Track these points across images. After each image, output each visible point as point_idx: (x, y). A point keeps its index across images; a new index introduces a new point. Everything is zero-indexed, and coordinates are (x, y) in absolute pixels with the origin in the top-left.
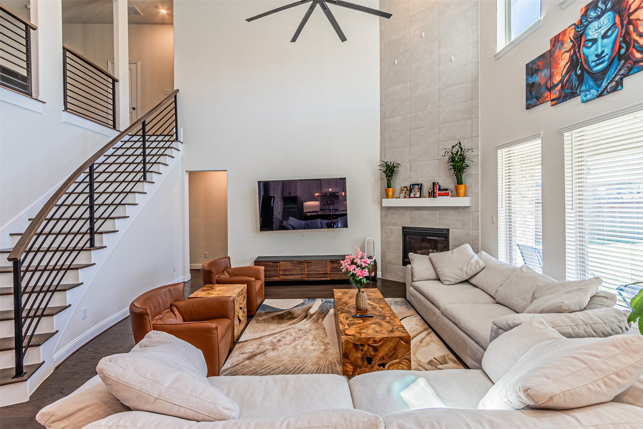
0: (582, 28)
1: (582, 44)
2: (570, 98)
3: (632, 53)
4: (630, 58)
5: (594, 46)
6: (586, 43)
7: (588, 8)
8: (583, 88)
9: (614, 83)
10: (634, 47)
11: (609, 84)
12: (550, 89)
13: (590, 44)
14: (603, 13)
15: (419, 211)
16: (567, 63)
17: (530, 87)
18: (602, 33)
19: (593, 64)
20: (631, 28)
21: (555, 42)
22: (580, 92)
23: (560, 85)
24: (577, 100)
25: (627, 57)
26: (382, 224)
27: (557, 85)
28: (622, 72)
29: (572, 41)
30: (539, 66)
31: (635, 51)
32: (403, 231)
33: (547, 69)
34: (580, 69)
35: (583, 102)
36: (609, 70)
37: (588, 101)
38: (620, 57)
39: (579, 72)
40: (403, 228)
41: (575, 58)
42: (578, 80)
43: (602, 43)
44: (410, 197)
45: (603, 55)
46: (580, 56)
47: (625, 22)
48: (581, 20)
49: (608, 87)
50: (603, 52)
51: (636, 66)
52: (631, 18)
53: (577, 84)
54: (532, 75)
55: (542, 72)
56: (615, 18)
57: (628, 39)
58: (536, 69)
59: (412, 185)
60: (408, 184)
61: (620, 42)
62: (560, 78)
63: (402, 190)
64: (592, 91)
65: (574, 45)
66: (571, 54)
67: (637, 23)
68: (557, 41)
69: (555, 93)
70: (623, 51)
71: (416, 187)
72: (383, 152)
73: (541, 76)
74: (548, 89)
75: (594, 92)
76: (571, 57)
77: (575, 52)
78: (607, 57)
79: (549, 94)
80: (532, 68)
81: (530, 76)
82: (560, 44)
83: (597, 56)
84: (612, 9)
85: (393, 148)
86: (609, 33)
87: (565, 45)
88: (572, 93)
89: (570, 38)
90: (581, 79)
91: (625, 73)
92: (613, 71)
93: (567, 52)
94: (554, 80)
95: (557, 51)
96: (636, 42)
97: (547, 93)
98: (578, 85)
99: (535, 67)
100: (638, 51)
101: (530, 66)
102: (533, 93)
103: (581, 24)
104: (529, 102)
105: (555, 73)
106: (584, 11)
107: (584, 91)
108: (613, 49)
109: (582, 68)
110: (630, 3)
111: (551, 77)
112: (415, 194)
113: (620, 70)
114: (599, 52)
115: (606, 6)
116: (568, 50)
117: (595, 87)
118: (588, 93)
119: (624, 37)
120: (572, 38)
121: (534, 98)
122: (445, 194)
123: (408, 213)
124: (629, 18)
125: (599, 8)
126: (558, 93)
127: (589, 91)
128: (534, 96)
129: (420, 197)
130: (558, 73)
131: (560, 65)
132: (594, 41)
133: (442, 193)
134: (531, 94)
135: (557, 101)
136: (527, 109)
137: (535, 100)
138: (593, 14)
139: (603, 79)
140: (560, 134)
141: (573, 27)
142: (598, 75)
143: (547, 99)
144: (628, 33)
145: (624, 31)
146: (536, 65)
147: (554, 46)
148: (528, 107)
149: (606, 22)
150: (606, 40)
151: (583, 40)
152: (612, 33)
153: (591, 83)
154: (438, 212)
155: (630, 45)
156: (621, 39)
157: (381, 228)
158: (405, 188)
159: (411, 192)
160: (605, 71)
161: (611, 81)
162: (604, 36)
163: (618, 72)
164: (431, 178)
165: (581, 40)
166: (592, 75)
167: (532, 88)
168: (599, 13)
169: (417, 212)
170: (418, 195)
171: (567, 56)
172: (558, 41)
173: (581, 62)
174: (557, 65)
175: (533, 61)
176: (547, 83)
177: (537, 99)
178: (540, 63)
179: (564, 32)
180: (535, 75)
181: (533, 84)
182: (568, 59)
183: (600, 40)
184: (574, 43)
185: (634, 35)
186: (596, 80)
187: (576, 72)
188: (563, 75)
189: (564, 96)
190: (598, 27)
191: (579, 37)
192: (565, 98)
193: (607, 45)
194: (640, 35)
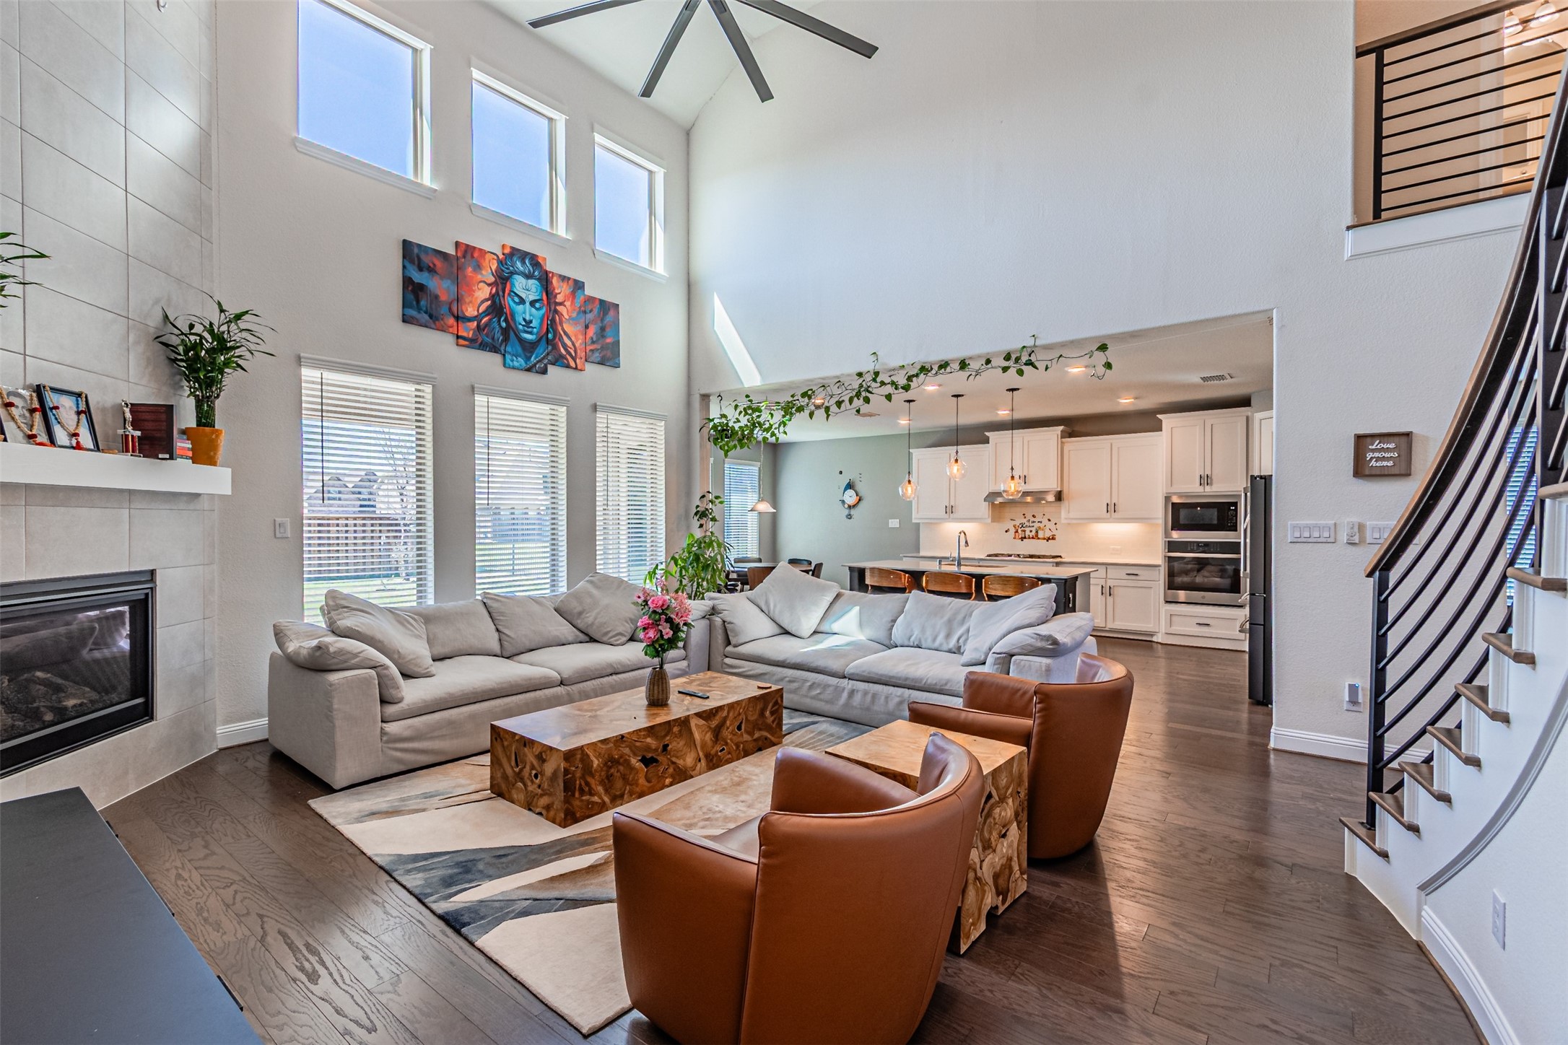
0: (507, 270)
1: (508, 291)
2: (490, 351)
3: (557, 344)
4: (556, 349)
5: (522, 306)
6: (512, 294)
7: (513, 252)
8: (507, 348)
9: (542, 365)
10: (559, 339)
11: (538, 362)
13: (517, 299)
14: (530, 276)
16: (487, 300)
17: (412, 288)
18: (531, 298)
19: (521, 328)
20: (557, 317)
21: (464, 251)
22: (503, 350)
23: (475, 323)
25: (554, 345)
27: (470, 320)
28: (549, 357)
29: (493, 275)
30: (436, 265)
31: (560, 344)
33: (453, 283)
35: (506, 366)
36: (537, 346)
37: (512, 367)
38: (548, 341)
39: (504, 325)
41: (497, 301)
42: (502, 334)
45: (531, 325)
47: (552, 308)
48: (505, 259)
49: (537, 366)
50: (531, 321)
51: (561, 359)
52: (557, 307)
53: (501, 338)
54: (419, 268)
55: (442, 280)
56: (542, 292)
57: (554, 326)
58: (430, 267)
61: (547, 324)
62: (475, 313)
64: (518, 359)
65: (495, 283)
66: (494, 293)
67: (562, 318)
68: (467, 253)
69: (468, 330)
70: (550, 336)
73: (439, 285)
74: (453, 316)
75: (519, 361)
76: (492, 297)
77: (497, 292)
78: (535, 330)
79: (455, 324)
80: (417, 257)
81: (413, 266)
82: (476, 263)
83: (525, 320)
84: (539, 280)
86: (537, 305)
87: (483, 272)
88: (494, 347)
89: (491, 268)
90: (505, 335)
91: (551, 361)
92: (541, 350)
93: (487, 284)
94: (462, 307)
95: (470, 269)
96: (561, 336)
97: (451, 321)
98: (501, 341)
99: (426, 259)
100: (562, 347)
101: (414, 250)
102: (423, 303)
104: (412, 312)
105: (467, 300)
106: (509, 250)
107: (508, 353)
108: (541, 326)
109: (506, 320)
110: (556, 291)
111: (458, 299)
113: (547, 354)
114: (528, 318)
115: (534, 272)
117: (523, 355)
118: (513, 358)
119: (551, 321)
120: (496, 272)
121: (426, 312)
124: (555, 306)
125: (527, 266)
126: (470, 332)
127: (515, 358)
128: (423, 309)
130: (471, 302)
131: (477, 295)
132: (522, 301)
134: (417, 301)
135: (469, 342)
136: (403, 320)
137: (423, 316)
138: (519, 265)
139: (532, 353)
141: (495, 257)
142: (527, 345)
143: (448, 329)
144: (553, 320)
145: (550, 315)
146: (431, 259)
148: (406, 320)
149: (533, 289)
150: (533, 310)
151: (510, 287)
152: (540, 308)
153: (517, 348)
154: (126, 513)
155: (556, 335)
156: (549, 321)
160: (533, 345)
161: (540, 361)
162: (532, 303)
163: (545, 355)
165: (506, 284)
166: (521, 341)
167: (420, 293)
168: (527, 272)
172: (472, 256)
173: (506, 314)
174: (471, 292)
175: (419, 246)
176: (451, 303)
177: (431, 316)
178: (439, 263)
179: (481, 252)
180: (424, 273)
181: (419, 286)
182: (488, 296)
183: (528, 304)
184: (496, 280)
185: (560, 328)
186: (524, 349)
187: (499, 321)
188: (480, 311)
189: (481, 342)
190: (525, 287)
191: (502, 280)
192: (483, 346)
193: (535, 317)
194: (565, 332)
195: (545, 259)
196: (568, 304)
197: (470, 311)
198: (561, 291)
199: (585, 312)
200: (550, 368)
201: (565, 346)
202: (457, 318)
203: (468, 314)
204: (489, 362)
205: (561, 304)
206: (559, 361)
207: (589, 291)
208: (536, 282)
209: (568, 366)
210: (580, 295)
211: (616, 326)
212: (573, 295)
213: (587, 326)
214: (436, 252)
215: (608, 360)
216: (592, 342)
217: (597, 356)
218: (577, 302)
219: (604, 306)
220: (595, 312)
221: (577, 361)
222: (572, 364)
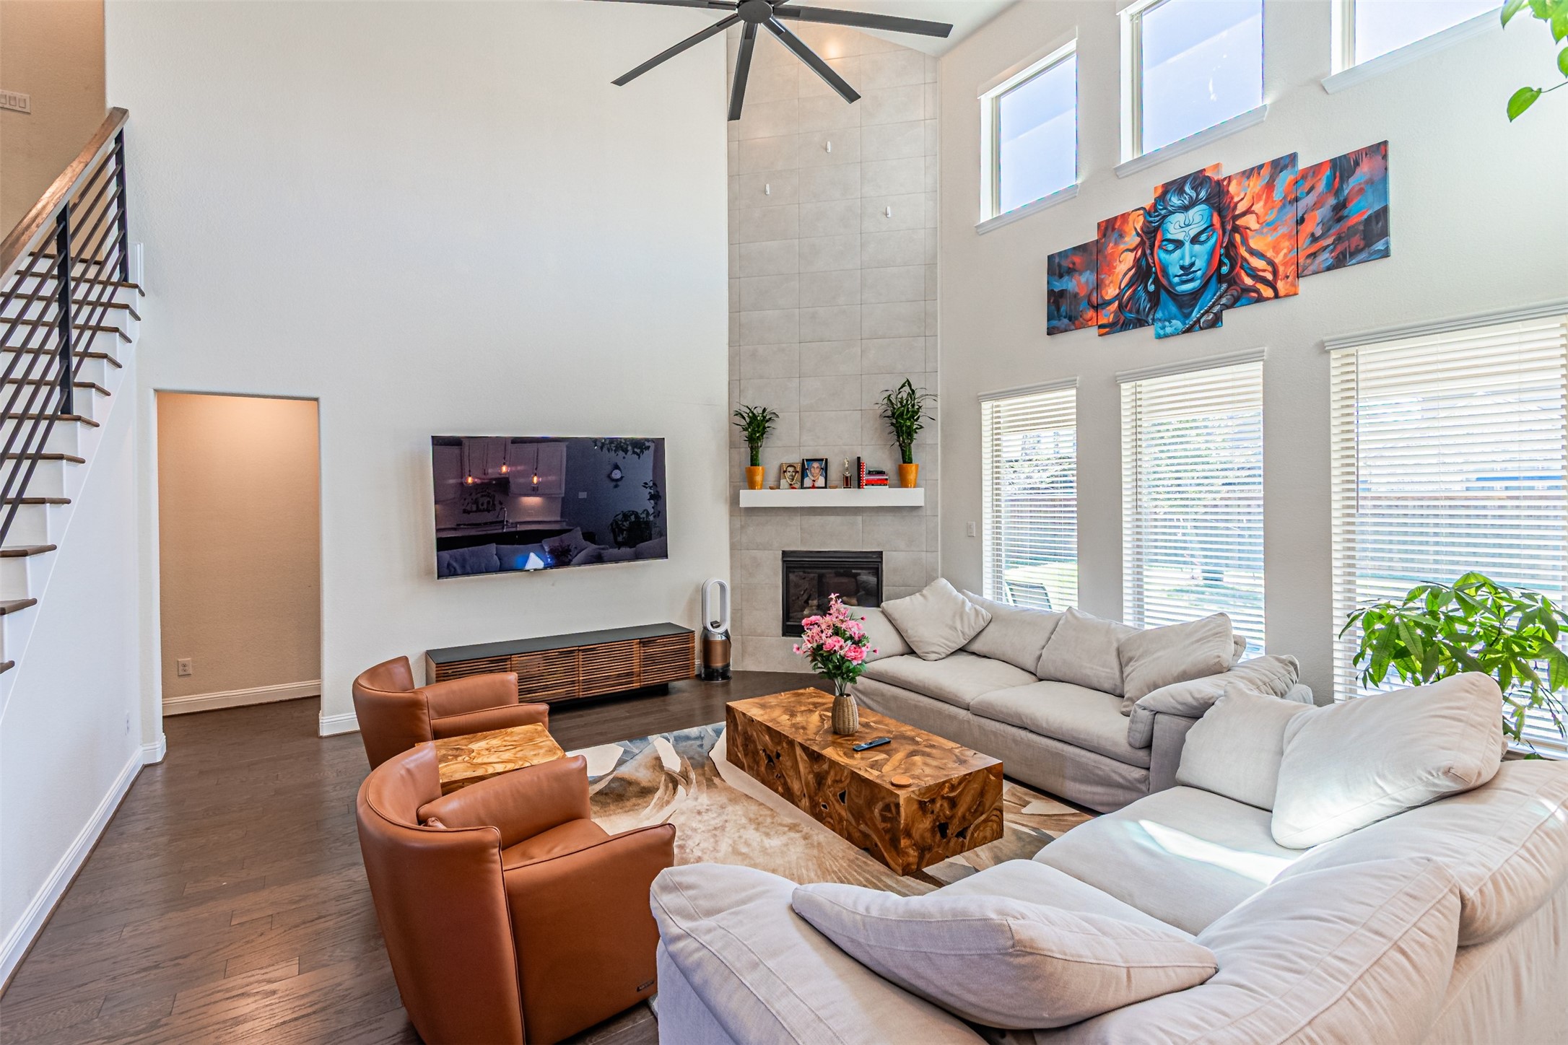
0: (1157, 219)
1: (1157, 244)
2: (1135, 327)
3: (1238, 275)
4: (1235, 283)
5: (1178, 252)
6: (1165, 243)
7: (1167, 189)
8: (1159, 315)
9: (1211, 316)
10: (1242, 267)
11: (1203, 315)
12: (1097, 307)
13: (1170, 247)
14: (1193, 204)
15: (820, 517)
16: (1130, 270)
17: (1055, 298)
18: (1193, 233)
19: (1176, 280)
20: (1238, 237)
21: (1106, 229)
22: (1153, 320)
23: (1117, 303)
24: (1148, 332)
25: (1231, 280)
26: (733, 547)
27: (1109, 303)
28: (1224, 301)
29: (1138, 234)
30: (1074, 264)
31: (1243, 274)
32: (784, 561)
33: (1092, 271)
34: (1154, 282)
35: (1159, 337)
36: (1203, 293)
37: (1166, 336)
38: (1221, 279)
39: (1151, 288)
40: (784, 553)
41: (1144, 263)
42: (1150, 301)
43: (1191, 251)
44: (802, 487)
45: (1193, 269)
46: (1154, 263)
47: (1229, 227)
48: (1155, 205)
49: (1202, 321)
50: (1192, 264)
51: (1245, 295)
52: (1237, 223)
53: (1148, 306)
54: (1061, 276)
55: (1080, 275)
56: (1212, 216)
57: (1232, 253)
58: (1069, 268)
59: (807, 460)
60: (795, 458)
61: (1221, 255)
62: (1117, 291)
63: (785, 472)
64: (1174, 322)
65: (1142, 243)
66: (1138, 256)
67: (1246, 233)
68: (1110, 228)
69: (1108, 315)
70: (1225, 270)
71: (816, 465)
72: (735, 383)
73: (1079, 282)
74: (1093, 307)
75: (1177, 324)
76: (1137, 262)
77: (1144, 254)
78: (1199, 273)
79: (1095, 315)
80: (1060, 266)
81: (1056, 277)
82: (1116, 235)
83: (1182, 267)
84: (1207, 201)
85: (761, 377)
86: (1203, 237)
87: (1127, 239)
88: (1139, 320)
89: (1136, 229)
90: (1155, 300)
91: (1229, 303)
92: (1209, 296)
93: (1131, 251)
94: (1103, 292)
95: (1111, 245)
96: (1246, 260)
97: (1090, 313)
98: (1150, 309)
99: (1066, 263)
100: (1248, 275)
101: (1057, 260)
102: (1063, 309)
103: (1156, 211)
104: (1055, 323)
105: (1107, 282)
106: (1160, 191)
107: (1160, 320)
108: (1209, 263)
109: (1156, 281)
110: (1236, 199)
111: (1099, 286)
112: (814, 481)
113: (1221, 297)
114: (1187, 262)
115: (1198, 195)
116: (1131, 247)
117: (1179, 315)
118: (1167, 324)
119: (1227, 248)
120: (1139, 230)
121: (1065, 317)
122: (879, 482)
123: (797, 520)
124: (1234, 223)
125: (1187, 194)
126: (1112, 316)
127: (1170, 322)
128: (1064, 314)
129: (825, 487)
130: (1112, 282)
131: (1117, 271)
132: (1179, 244)
133: (873, 480)
134: (1058, 309)
135: (1109, 329)
136: (1049, 334)
137: (1066, 321)
138: (1175, 201)
139: (1194, 306)
140: (1115, 384)
141: (1142, 212)
142: (1185, 299)
143: (1090, 323)
144: (1231, 244)
145: (1226, 240)
146: (1069, 260)
147: (1104, 235)
148: (1051, 332)
149: (1198, 218)
150: (1197, 247)
151: (1159, 237)
152: (1208, 238)
153: (1173, 308)
154: (859, 519)
155: (1237, 264)
156: (1222, 251)
157: (732, 556)
158: (790, 466)
159: (804, 475)
160: (1196, 295)
161: (1207, 312)
162: (1195, 240)
163: (1217, 300)
164: (844, 447)
165: (1155, 236)
166: (1175, 297)
167: (1060, 300)
168: (1187, 202)
169: (816, 520)
170: (821, 482)
171: (1129, 259)
172: (1113, 229)
173: (1156, 273)
174: (1111, 268)
175: (1061, 253)
176: (1090, 295)
177: (1070, 319)
178: (1077, 260)
179: (1124, 217)
180: (1066, 278)
181: (1062, 293)
182: (1131, 264)
183: (1187, 244)
184: (1142, 239)
185: (1243, 250)
186: (1181, 306)
187: (1146, 287)
188: (1122, 287)
189: (1126, 320)
190: (1186, 223)
191: (1151, 234)
192: (1127, 325)
193: (1198, 256)
194: (1253, 252)
195: (1217, 167)
196: (1258, 207)
197: (1111, 292)
198: (1245, 192)
199: (1297, 200)
200: (1227, 315)
201: (1254, 274)
202: (1097, 308)
203: (1107, 298)
204: (1140, 341)
205: (1244, 214)
206: (1244, 296)
207: (1303, 164)
208: (1203, 206)
209: (1260, 299)
210: (1285, 178)
211: (1380, 183)
212: (1270, 187)
213: (1301, 221)
214: (1074, 248)
215: (1358, 251)
216: (1315, 239)
217: (1326, 258)
218: (1278, 195)
219: (1342, 167)
220: (1321, 186)
221: (1280, 285)
222: (1267, 292)
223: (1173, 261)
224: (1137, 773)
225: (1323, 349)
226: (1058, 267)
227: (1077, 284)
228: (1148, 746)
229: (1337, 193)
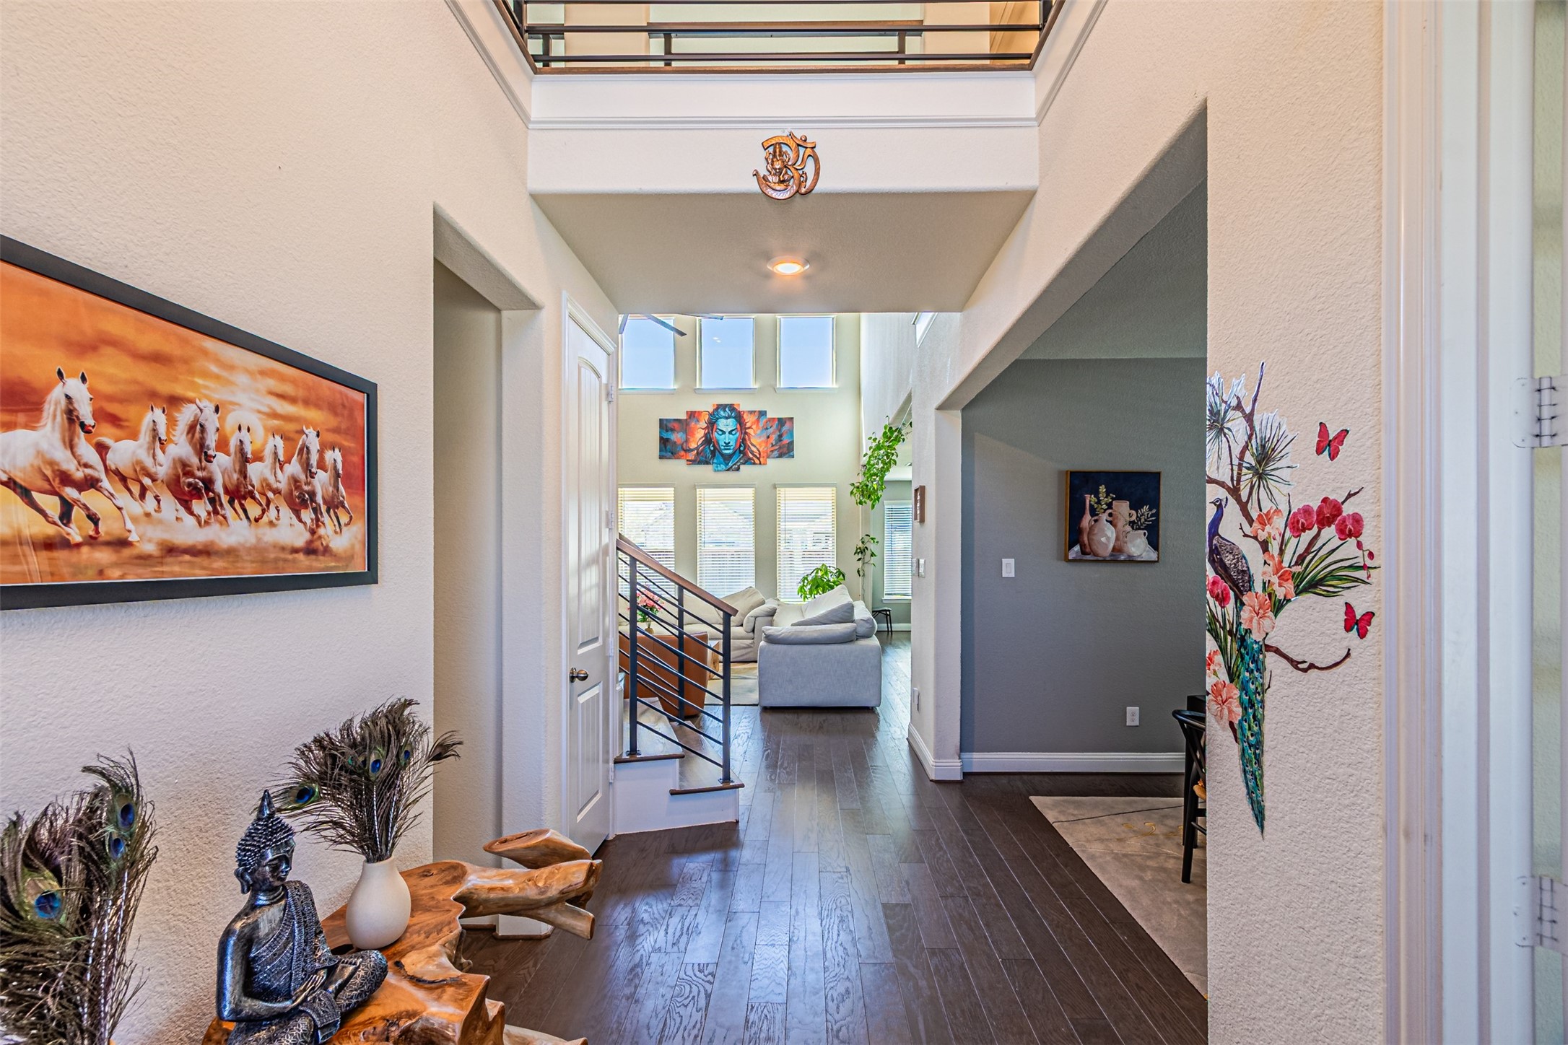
0: (715, 419)
1: (714, 429)
2: (703, 464)
3: (747, 452)
4: (746, 455)
5: (723, 436)
6: (717, 430)
7: (719, 407)
8: (715, 461)
9: (736, 466)
10: (748, 449)
11: (733, 465)
13: (720, 433)
14: (729, 417)
16: (702, 438)
17: (664, 442)
18: (729, 429)
19: (722, 447)
20: (746, 436)
21: (690, 415)
22: (712, 462)
23: (696, 452)
24: (710, 467)
25: (744, 453)
27: (693, 450)
28: (741, 461)
29: (706, 423)
30: (673, 427)
33: (683, 433)
35: (715, 471)
36: (733, 456)
37: (717, 471)
38: (740, 452)
39: (712, 448)
41: (708, 436)
42: (711, 454)
43: (728, 437)
45: (729, 445)
46: (713, 438)
47: (743, 432)
48: (713, 412)
49: (732, 467)
50: (729, 442)
52: (746, 431)
53: (710, 456)
54: (667, 431)
55: (676, 433)
56: (737, 425)
57: (744, 443)
58: (671, 428)
61: (740, 442)
62: (696, 446)
65: (707, 427)
66: (705, 432)
67: (750, 436)
68: (692, 416)
69: (692, 456)
70: (742, 449)
75: (723, 466)
76: (706, 435)
77: (709, 432)
78: (731, 447)
79: (685, 454)
80: (666, 426)
81: (664, 431)
82: (695, 420)
83: (725, 443)
84: (735, 418)
86: (734, 432)
88: (706, 461)
89: (705, 419)
90: (713, 454)
91: (743, 463)
92: (736, 458)
93: (702, 429)
94: (689, 445)
95: (693, 423)
96: (749, 447)
97: (683, 453)
98: (711, 458)
99: (670, 425)
100: (750, 453)
101: (664, 423)
102: (668, 447)
103: (714, 415)
104: (664, 454)
105: (691, 440)
106: (716, 407)
107: (715, 463)
108: (735, 444)
109: (714, 446)
110: (746, 421)
111: (687, 441)
113: (740, 459)
114: (727, 441)
115: (731, 414)
117: (724, 463)
118: (718, 465)
119: (742, 440)
120: (706, 421)
121: (668, 452)
125: (727, 412)
127: (720, 465)
128: (668, 450)
130: (693, 441)
132: (724, 432)
134: (665, 447)
135: (693, 462)
136: (659, 458)
137: (670, 454)
138: (722, 413)
139: (730, 461)
140: (695, 488)
141: (708, 413)
142: (726, 457)
143: (682, 458)
144: (744, 439)
145: (742, 436)
146: (672, 424)
147: (690, 418)
148: (661, 457)
149: (731, 424)
150: (731, 436)
151: (715, 427)
152: (735, 434)
153: (721, 460)
155: (746, 447)
160: (731, 456)
161: (735, 464)
162: (730, 432)
163: (738, 460)
165: (713, 426)
166: (722, 455)
167: (666, 443)
168: (727, 416)
172: (694, 417)
173: (713, 442)
174: (693, 435)
175: (667, 420)
176: (682, 445)
177: (672, 453)
178: (676, 425)
179: (700, 413)
180: (670, 433)
181: (667, 440)
182: (703, 435)
183: (727, 434)
184: (707, 425)
185: (748, 442)
186: (725, 459)
187: (709, 447)
188: (698, 445)
189: (700, 460)
190: (726, 424)
191: (712, 424)
192: (700, 463)
193: (732, 440)
194: (752, 445)
195: (739, 405)
196: (754, 427)
197: (693, 446)
198: (749, 420)
199: (767, 429)
200: (742, 467)
201: (752, 452)
202: (685, 451)
203: (691, 448)
204: (705, 471)
205: (749, 428)
206: (748, 461)
207: (769, 415)
208: (733, 420)
209: (754, 464)
210: (763, 420)
211: (791, 432)
212: (758, 420)
213: (768, 437)
214: (675, 420)
215: (785, 454)
216: (773, 446)
217: (776, 453)
218: (761, 424)
219: (781, 422)
220: (775, 426)
221: (761, 459)
222: (757, 461)
223: (722, 440)
224: (750, 641)
225: (775, 487)
226: (664, 425)
227: (677, 437)
228: (753, 631)
229: (780, 430)
